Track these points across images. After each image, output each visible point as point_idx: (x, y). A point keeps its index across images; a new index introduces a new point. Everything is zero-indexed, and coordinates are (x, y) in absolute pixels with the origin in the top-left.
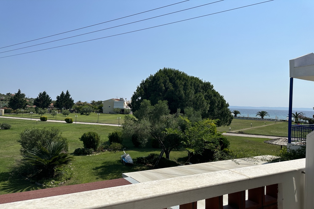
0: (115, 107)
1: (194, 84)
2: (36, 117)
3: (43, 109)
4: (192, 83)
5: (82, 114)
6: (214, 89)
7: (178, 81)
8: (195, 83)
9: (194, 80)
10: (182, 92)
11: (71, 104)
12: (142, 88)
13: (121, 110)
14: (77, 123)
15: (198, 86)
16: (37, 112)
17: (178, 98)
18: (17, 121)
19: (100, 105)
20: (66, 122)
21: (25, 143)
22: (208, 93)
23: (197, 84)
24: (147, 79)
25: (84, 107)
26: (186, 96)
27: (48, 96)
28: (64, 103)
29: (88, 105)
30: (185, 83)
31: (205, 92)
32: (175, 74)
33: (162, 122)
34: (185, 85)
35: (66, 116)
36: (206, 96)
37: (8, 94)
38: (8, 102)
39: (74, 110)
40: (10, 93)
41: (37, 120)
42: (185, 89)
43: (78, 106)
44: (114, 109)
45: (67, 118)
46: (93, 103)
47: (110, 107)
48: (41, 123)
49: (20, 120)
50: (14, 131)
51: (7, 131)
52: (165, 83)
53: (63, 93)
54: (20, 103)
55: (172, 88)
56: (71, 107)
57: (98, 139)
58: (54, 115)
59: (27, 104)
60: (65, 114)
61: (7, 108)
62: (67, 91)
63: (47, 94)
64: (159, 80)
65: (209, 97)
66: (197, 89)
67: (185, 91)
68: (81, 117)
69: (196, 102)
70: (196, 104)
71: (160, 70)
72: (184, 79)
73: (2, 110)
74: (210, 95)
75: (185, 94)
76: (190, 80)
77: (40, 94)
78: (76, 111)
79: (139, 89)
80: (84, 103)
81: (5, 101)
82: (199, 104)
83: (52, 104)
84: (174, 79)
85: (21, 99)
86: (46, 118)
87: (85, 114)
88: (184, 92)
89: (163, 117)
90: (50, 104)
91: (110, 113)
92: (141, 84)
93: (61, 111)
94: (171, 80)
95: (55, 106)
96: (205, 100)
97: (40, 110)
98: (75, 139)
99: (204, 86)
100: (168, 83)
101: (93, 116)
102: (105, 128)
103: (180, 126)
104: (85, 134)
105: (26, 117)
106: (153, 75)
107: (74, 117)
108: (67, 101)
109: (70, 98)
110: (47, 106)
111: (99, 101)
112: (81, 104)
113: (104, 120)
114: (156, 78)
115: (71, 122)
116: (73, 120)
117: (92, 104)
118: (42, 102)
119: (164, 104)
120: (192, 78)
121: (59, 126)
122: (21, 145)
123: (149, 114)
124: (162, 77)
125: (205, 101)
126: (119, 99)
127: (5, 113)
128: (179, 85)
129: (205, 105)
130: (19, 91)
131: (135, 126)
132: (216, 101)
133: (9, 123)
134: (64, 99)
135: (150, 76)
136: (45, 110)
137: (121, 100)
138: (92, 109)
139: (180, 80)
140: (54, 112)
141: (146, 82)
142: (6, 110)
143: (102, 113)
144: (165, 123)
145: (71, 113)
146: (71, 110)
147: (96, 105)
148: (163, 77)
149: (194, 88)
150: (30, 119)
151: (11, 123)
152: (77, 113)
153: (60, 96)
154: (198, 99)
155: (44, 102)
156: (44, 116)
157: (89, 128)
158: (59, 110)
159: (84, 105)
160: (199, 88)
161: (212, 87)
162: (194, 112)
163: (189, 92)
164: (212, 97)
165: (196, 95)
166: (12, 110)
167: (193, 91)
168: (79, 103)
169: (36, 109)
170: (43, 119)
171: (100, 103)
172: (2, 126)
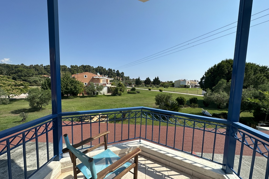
0: (181, 84)
2: (146, 88)
5: (165, 87)
13: (184, 85)
14: (165, 92)
15: (256, 69)
19: (172, 83)
20: (159, 91)
25: (165, 84)
27: (150, 79)
40: (133, 79)
41: (147, 90)
43: (162, 84)
45: (159, 89)
46: (168, 82)
47: (178, 84)
48: (149, 91)
50: (141, 94)
51: (139, 94)
53: (156, 78)
56: (160, 84)
58: (153, 88)
60: (157, 87)
61: (135, 85)
62: (158, 77)
64: (223, 67)
68: (165, 89)
73: (133, 85)
77: (147, 78)
79: (207, 74)
81: (133, 82)
85: (140, 81)
90: (151, 83)
91: (178, 87)
92: (208, 71)
97: (147, 85)
100: (231, 68)
101: (170, 88)
104: (178, 97)
105: (142, 88)
107: (162, 89)
108: (157, 81)
109: (159, 80)
110: (149, 84)
114: (221, 66)
115: (162, 91)
118: (147, 82)
121: (157, 92)
126: (183, 80)
130: (139, 78)
135: (214, 65)
137: (185, 80)
138: (169, 85)
143: (174, 87)
145: (160, 87)
148: (227, 65)
151: (140, 91)
152: (163, 87)
153: (154, 79)
158: (154, 85)
159: (165, 83)
166: (137, 86)
169: (145, 85)
170: (150, 89)
172: (137, 92)
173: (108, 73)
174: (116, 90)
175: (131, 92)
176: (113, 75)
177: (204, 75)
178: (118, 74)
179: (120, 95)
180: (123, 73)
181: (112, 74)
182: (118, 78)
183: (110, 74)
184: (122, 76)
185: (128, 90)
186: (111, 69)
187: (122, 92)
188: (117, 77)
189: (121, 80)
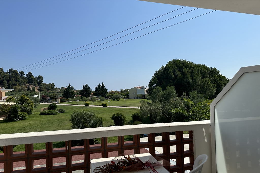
0: (138, 93)
1: (200, 71)
2: (82, 104)
3: (86, 97)
4: (198, 70)
5: (114, 100)
6: (220, 74)
7: (185, 69)
8: (202, 69)
9: (201, 67)
10: (190, 78)
11: (106, 93)
12: (156, 78)
13: (143, 95)
14: (110, 107)
15: (204, 72)
16: (82, 100)
17: (186, 84)
18: (69, 107)
19: (127, 92)
20: (102, 107)
21: (74, 121)
22: (214, 77)
23: (204, 70)
24: (160, 70)
25: (115, 95)
26: (193, 81)
27: (89, 88)
28: (100, 92)
29: (118, 93)
30: (193, 71)
31: (211, 77)
32: (183, 63)
33: (171, 103)
34: (192, 72)
35: (103, 102)
36: (213, 80)
37: (62, 88)
38: (62, 93)
39: (108, 97)
40: (63, 87)
41: (82, 106)
42: (192, 76)
43: (111, 94)
44: (137, 95)
45: (103, 103)
46: (122, 91)
47: (134, 93)
48: (85, 108)
49: (71, 106)
50: (67, 114)
51: (63, 114)
52: (174, 72)
53: (99, 85)
54: (71, 94)
55: (180, 75)
56: (106, 95)
57: (124, 118)
58: (94, 101)
59: (75, 94)
60: (102, 100)
61: (62, 98)
62: (103, 83)
63: (88, 86)
64: (169, 70)
65: (215, 81)
66: (204, 74)
67: (193, 77)
68: (113, 102)
69: (203, 86)
70: (203, 88)
71: (170, 61)
72: (191, 67)
73: (59, 100)
74: (216, 79)
75: (192, 79)
76: (196, 68)
77: (84, 86)
78: (110, 98)
79: (153, 78)
80: (115, 91)
81: (61, 93)
82: (205, 87)
83: (92, 93)
84: (182, 68)
85: (71, 91)
86: (89, 104)
87: (116, 100)
88: (191, 78)
89: (172, 100)
90: (91, 93)
91: (134, 98)
92: (155, 74)
93: (99, 98)
94: (180, 69)
95: (94, 95)
96: (211, 83)
97: (84, 98)
98: (109, 118)
99: (211, 72)
100: (177, 72)
101: (122, 101)
102: (130, 110)
103: (186, 106)
104: (114, 114)
105: (75, 104)
106: (164, 67)
107: (108, 102)
108: (102, 90)
109: (105, 88)
110: (89, 95)
111: (126, 90)
112: (113, 93)
113: (130, 104)
114: (166, 68)
115: (106, 106)
116: (107, 104)
117: (120, 92)
118: (85, 92)
119: (172, 90)
120: (199, 66)
121: (98, 109)
122: (72, 122)
123: (161, 98)
124: (171, 67)
125: (211, 85)
126: (141, 87)
127: (61, 101)
128: (186, 73)
129: (212, 88)
130: (69, 85)
131: (149, 107)
132: (222, 84)
133: (64, 109)
134: (100, 89)
135: (162, 67)
136: (88, 98)
137: (143, 88)
138: (120, 96)
139: (187, 69)
140: (94, 99)
141: (158, 72)
142: (62, 99)
143: (129, 98)
144: (174, 105)
145: (106, 99)
146: (106, 97)
147: (124, 93)
148: (173, 67)
149: (201, 74)
150: (78, 105)
151: (65, 109)
152: (110, 99)
153: (97, 87)
154: (204, 83)
155: (87, 92)
156: (87, 102)
157: (119, 110)
158: (97, 97)
159: (115, 93)
160: (206, 74)
161: (219, 72)
162: (198, 95)
163: (196, 78)
164: (218, 81)
165: (202, 80)
166: (65, 99)
167: (200, 76)
168: (112, 92)
169: (81, 97)
170: (87, 105)
171: (127, 91)
172: (59, 111)
173: (8, 79)
174: (13, 110)
175: (48, 111)
176: (19, 81)
177: (151, 80)
178: (30, 78)
179: (22, 119)
180: (40, 78)
181: (16, 80)
182: (31, 87)
183: (13, 79)
184: (39, 84)
185: (42, 109)
186: (15, 71)
187: (26, 113)
188: (28, 85)
189: (36, 90)
